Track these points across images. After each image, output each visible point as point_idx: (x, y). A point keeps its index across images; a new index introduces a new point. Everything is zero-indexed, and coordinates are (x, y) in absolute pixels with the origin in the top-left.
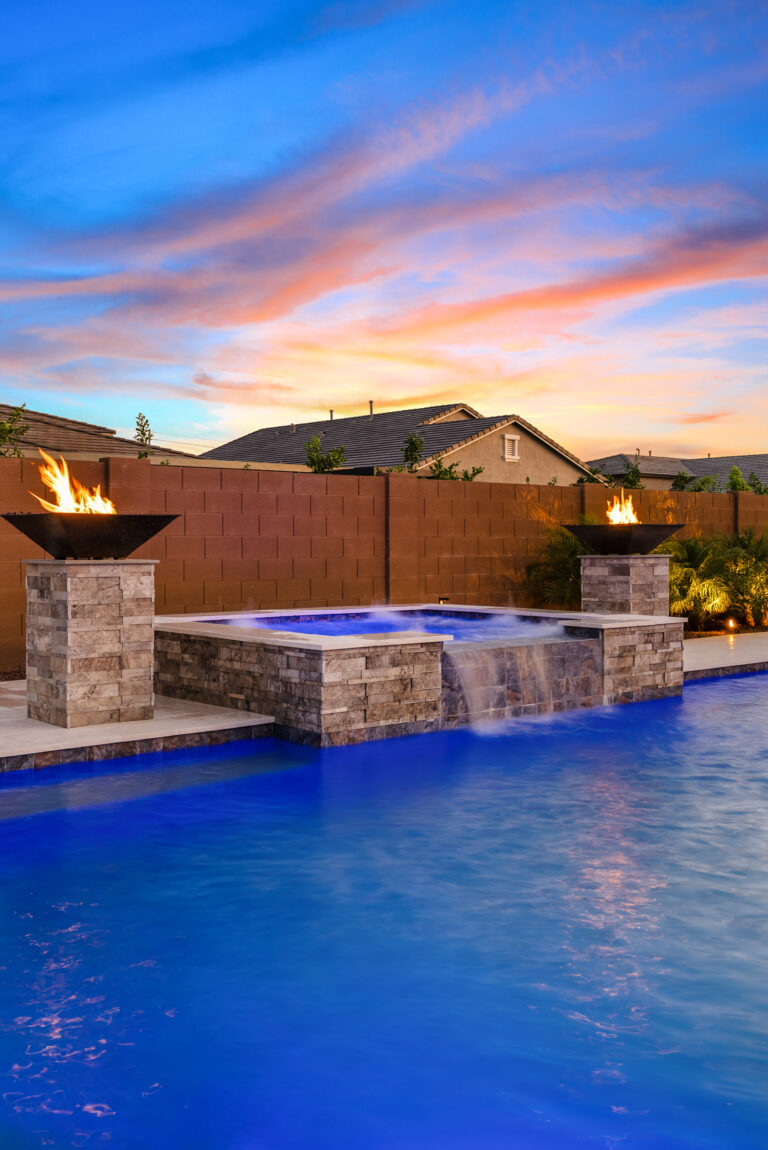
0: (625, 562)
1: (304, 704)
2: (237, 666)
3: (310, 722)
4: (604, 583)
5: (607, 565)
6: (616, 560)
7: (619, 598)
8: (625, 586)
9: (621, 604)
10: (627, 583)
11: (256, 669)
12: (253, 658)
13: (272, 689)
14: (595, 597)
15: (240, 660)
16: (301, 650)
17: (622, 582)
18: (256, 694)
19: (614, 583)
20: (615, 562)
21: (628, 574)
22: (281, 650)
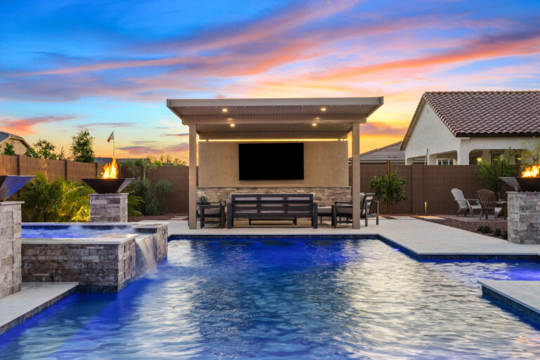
0: (117, 197)
1: (104, 272)
2: (42, 258)
3: (110, 281)
4: (104, 208)
5: (106, 199)
6: (111, 196)
7: (113, 215)
8: (117, 209)
9: (115, 218)
10: (119, 207)
11: (61, 258)
12: (58, 253)
13: (76, 267)
14: (99, 215)
15: (45, 254)
16: (100, 245)
17: (115, 207)
18: (60, 272)
19: (110, 208)
20: (111, 197)
21: (119, 203)
22: (83, 246)
